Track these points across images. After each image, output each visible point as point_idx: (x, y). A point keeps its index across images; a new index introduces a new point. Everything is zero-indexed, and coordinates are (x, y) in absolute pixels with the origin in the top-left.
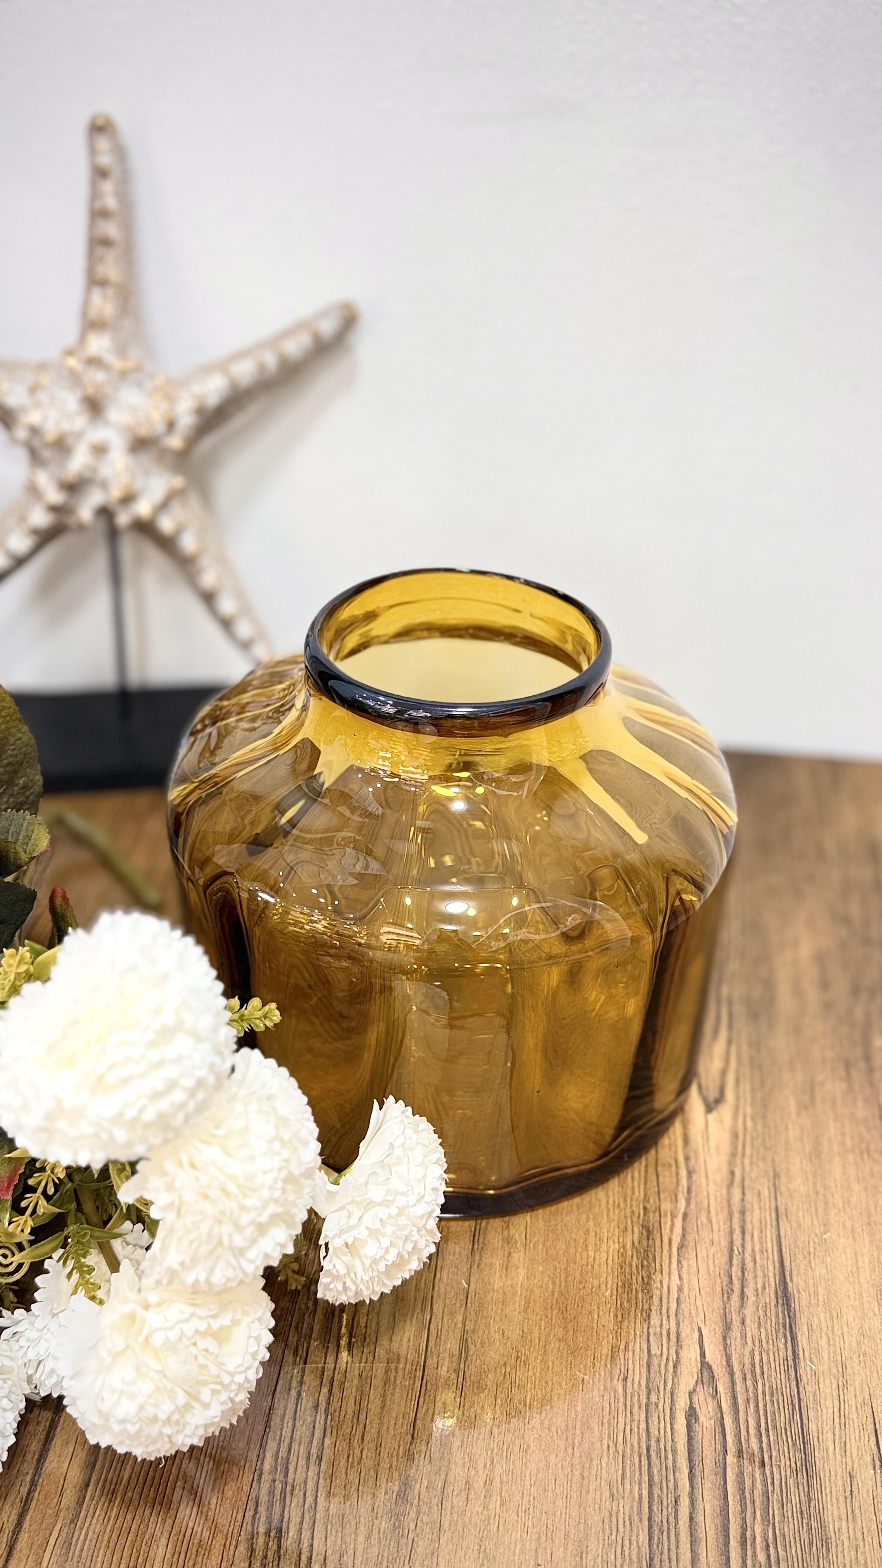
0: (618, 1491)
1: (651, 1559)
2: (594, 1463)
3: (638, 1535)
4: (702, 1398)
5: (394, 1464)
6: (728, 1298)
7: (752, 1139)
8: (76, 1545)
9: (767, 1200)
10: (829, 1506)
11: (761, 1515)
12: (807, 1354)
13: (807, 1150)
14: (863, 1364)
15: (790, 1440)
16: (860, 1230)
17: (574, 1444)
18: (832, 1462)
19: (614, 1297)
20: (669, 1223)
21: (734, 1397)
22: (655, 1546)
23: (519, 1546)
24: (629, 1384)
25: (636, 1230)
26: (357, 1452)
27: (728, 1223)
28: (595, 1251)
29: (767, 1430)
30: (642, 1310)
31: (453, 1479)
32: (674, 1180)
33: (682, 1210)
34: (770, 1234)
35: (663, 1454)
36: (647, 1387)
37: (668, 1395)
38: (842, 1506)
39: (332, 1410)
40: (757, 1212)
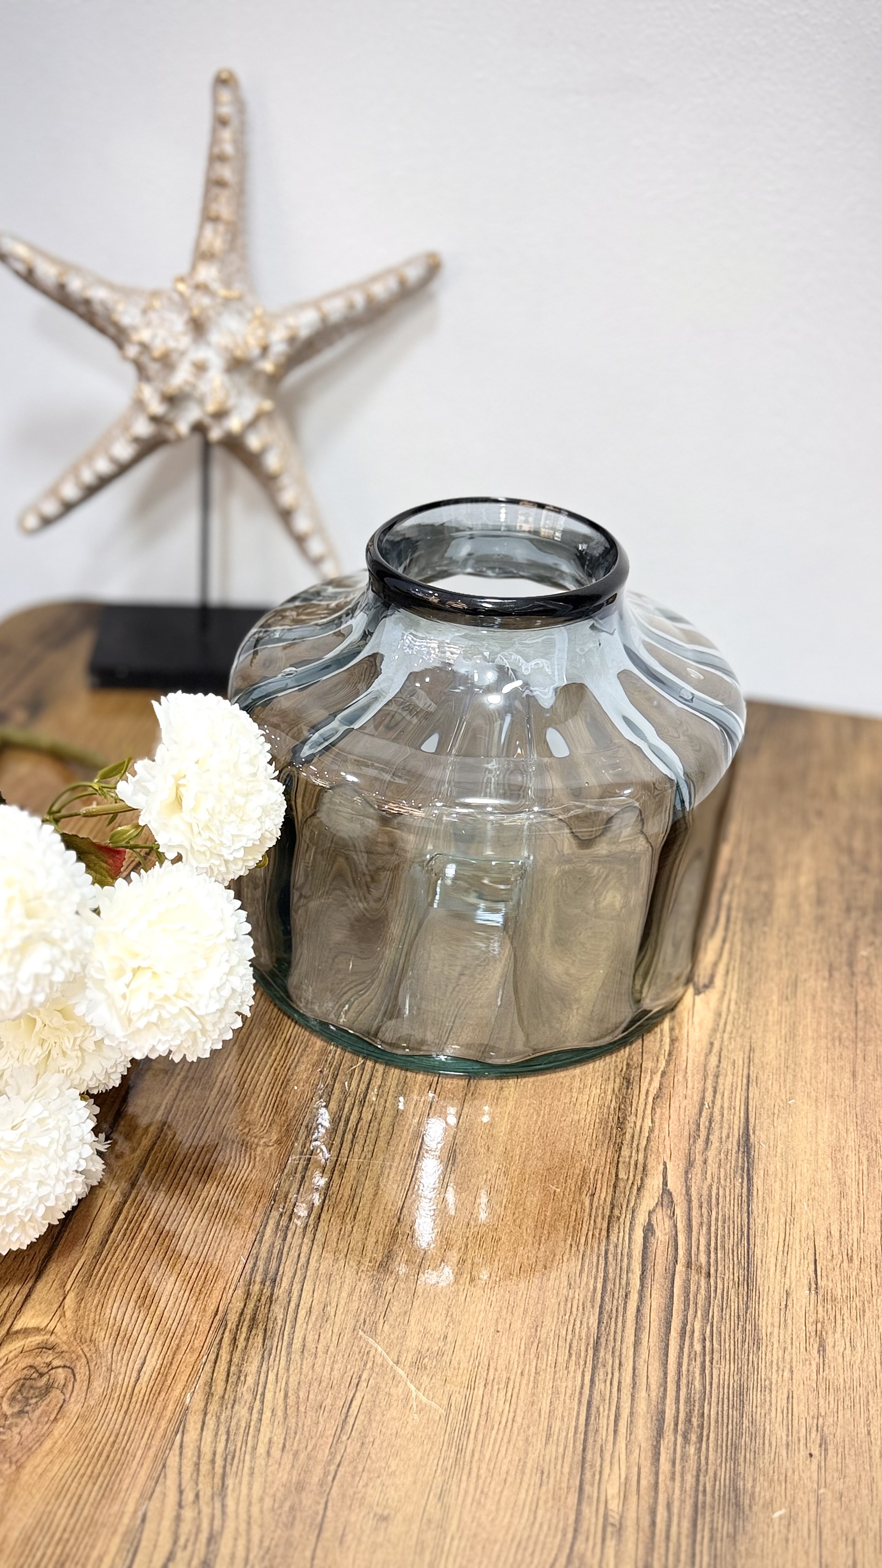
0: (575, 1282)
1: (598, 1338)
2: (557, 1258)
3: (588, 1318)
4: (660, 1217)
5: (380, 1240)
6: (694, 1142)
7: (734, 1018)
8: (96, 1275)
9: (740, 1069)
10: (765, 1315)
11: (702, 1315)
12: (760, 1193)
13: (783, 1032)
14: (811, 1207)
15: (735, 1259)
16: (823, 1101)
17: (540, 1241)
18: (772, 1280)
19: (591, 1131)
20: (648, 1078)
21: (689, 1220)
22: (603, 1329)
23: (482, 1314)
24: (596, 1199)
25: (617, 1080)
26: (349, 1227)
27: (703, 1083)
28: (579, 1093)
29: (716, 1249)
30: (615, 1143)
31: (430, 1257)
32: (658, 1045)
33: (662, 1069)
34: (740, 1095)
35: (619, 1258)
36: (612, 1203)
37: (630, 1212)
38: (776, 1316)
39: (330, 1192)
40: (729, 1078)
